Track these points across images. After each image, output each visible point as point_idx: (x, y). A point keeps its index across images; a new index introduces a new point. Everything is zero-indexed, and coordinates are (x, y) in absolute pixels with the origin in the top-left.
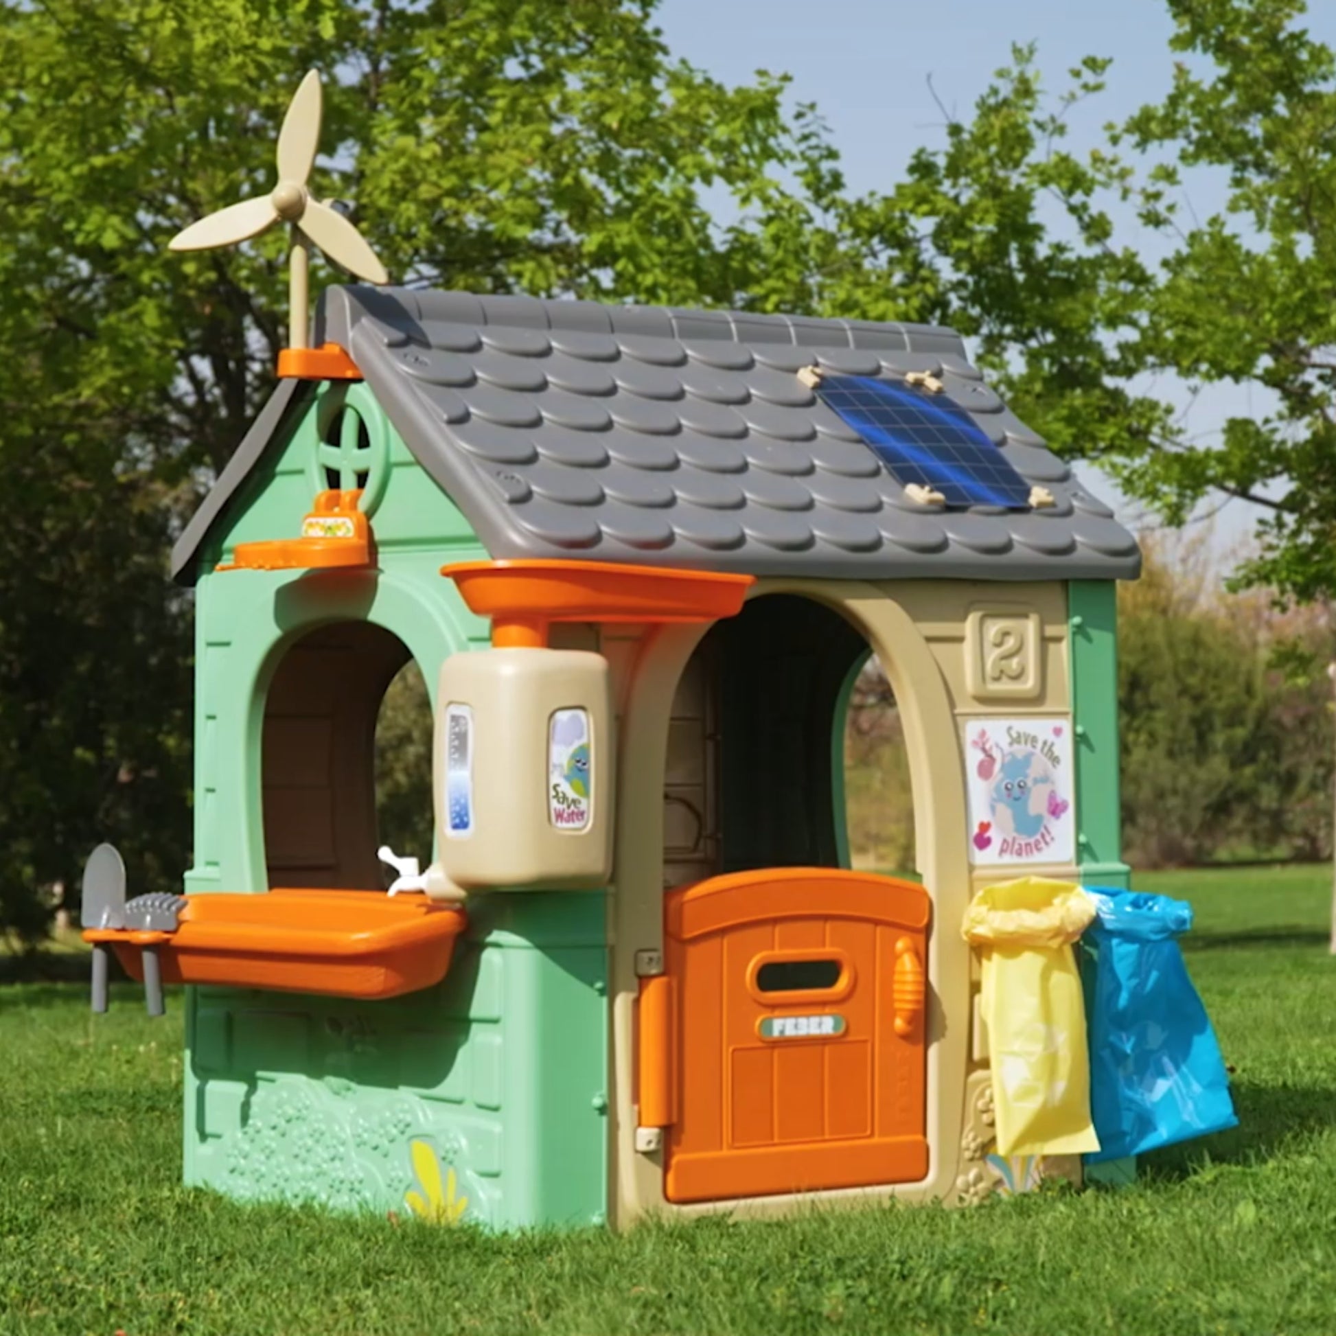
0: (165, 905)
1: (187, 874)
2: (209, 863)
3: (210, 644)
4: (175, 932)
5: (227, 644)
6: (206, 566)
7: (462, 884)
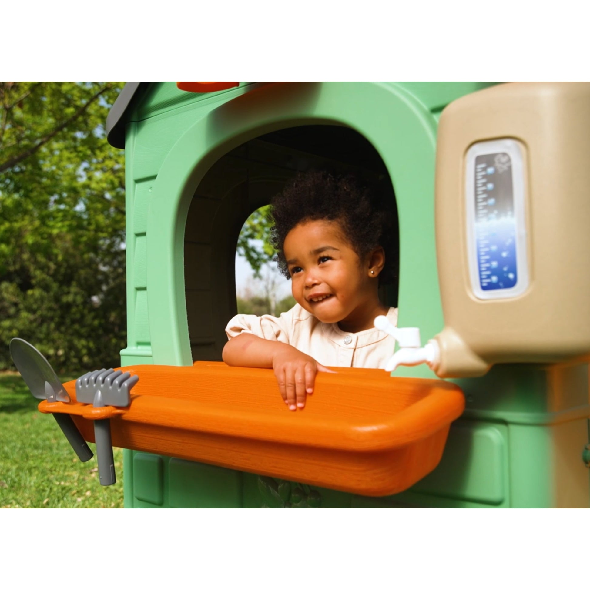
0: (108, 379)
1: (122, 352)
2: (139, 344)
3: (137, 181)
4: (128, 407)
5: (154, 177)
6: (133, 125)
7: (484, 355)
